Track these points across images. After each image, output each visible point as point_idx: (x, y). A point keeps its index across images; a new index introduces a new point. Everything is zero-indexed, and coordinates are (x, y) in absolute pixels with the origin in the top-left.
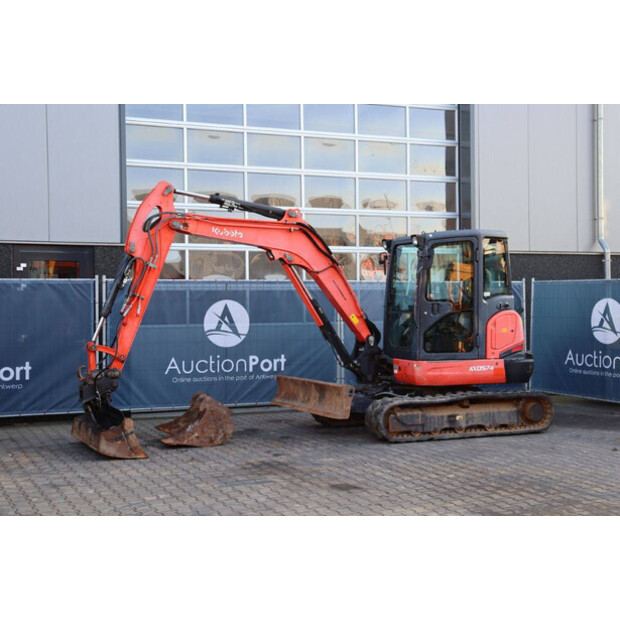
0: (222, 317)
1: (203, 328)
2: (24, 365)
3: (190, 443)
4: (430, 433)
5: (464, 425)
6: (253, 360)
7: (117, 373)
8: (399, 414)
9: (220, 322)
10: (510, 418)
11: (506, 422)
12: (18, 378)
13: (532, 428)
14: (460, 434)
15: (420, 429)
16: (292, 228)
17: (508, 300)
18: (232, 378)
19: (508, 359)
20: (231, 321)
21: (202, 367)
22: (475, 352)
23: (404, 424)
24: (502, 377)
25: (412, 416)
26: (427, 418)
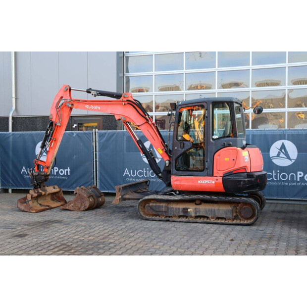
3: (69, 209)
4: (170, 217)
5: (193, 215)
10: (226, 214)
11: (224, 216)
14: (191, 220)
15: (164, 214)
16: (123, 103)
17: (231, 141)
22: (206, 172)
23: (154, 210)
24: (221, 189)
25: (159, 206)
26: (168, 208)
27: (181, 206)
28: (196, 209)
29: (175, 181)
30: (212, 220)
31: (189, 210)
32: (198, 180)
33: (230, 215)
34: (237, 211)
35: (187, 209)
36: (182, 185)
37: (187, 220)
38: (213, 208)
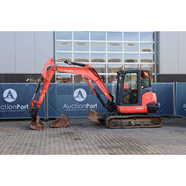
0: (79, 93)
1: (73, 96)
2: (27, 105)
3: (57, 127)
4: (123, 126)
5: (134, 124)
6: (88, 105)
7: (38, 108)
8: (113, 121)
9: (78, 95)
11: (148, 124)
12: (25, 108)
13: (157, 126)
14: (132, 127)
15: (120, 125)
16: (87, 69)
17: (149, 89)
18: (82, 110)
19: (148, 106)
20: (81, 94)
21: (73, 106)
22: (138, 103)
24: (146, 111)
25: (117, 121)
26: (122, 122)
27: (128, 121)
28: (135, 121)
29: (124, 109)
30: (142, 126)
31: (132, 122)
32: (136, 108)
33: (150, 123)
35: (131, 122)
36: (127, 111)
37: (131, 127)
38: (143, 121)
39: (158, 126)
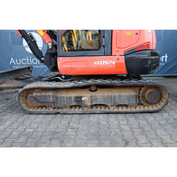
4: (59, 108)
5: (89, 104)
22: (102, 50)
26: (57, 98)
27: (73, 94)
28: (91, 97)
29: (63, 64)
30: (112, 109)
31: (83, 99)
32: (94, 61)
33: (133, 101)
34: (140, 95)
35: (81, 97)
36: (72, 69)
37: (80, 110)
38: (113, 95)
39: (155, 108)
